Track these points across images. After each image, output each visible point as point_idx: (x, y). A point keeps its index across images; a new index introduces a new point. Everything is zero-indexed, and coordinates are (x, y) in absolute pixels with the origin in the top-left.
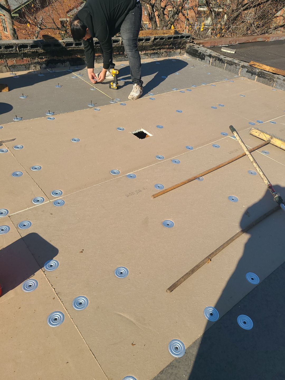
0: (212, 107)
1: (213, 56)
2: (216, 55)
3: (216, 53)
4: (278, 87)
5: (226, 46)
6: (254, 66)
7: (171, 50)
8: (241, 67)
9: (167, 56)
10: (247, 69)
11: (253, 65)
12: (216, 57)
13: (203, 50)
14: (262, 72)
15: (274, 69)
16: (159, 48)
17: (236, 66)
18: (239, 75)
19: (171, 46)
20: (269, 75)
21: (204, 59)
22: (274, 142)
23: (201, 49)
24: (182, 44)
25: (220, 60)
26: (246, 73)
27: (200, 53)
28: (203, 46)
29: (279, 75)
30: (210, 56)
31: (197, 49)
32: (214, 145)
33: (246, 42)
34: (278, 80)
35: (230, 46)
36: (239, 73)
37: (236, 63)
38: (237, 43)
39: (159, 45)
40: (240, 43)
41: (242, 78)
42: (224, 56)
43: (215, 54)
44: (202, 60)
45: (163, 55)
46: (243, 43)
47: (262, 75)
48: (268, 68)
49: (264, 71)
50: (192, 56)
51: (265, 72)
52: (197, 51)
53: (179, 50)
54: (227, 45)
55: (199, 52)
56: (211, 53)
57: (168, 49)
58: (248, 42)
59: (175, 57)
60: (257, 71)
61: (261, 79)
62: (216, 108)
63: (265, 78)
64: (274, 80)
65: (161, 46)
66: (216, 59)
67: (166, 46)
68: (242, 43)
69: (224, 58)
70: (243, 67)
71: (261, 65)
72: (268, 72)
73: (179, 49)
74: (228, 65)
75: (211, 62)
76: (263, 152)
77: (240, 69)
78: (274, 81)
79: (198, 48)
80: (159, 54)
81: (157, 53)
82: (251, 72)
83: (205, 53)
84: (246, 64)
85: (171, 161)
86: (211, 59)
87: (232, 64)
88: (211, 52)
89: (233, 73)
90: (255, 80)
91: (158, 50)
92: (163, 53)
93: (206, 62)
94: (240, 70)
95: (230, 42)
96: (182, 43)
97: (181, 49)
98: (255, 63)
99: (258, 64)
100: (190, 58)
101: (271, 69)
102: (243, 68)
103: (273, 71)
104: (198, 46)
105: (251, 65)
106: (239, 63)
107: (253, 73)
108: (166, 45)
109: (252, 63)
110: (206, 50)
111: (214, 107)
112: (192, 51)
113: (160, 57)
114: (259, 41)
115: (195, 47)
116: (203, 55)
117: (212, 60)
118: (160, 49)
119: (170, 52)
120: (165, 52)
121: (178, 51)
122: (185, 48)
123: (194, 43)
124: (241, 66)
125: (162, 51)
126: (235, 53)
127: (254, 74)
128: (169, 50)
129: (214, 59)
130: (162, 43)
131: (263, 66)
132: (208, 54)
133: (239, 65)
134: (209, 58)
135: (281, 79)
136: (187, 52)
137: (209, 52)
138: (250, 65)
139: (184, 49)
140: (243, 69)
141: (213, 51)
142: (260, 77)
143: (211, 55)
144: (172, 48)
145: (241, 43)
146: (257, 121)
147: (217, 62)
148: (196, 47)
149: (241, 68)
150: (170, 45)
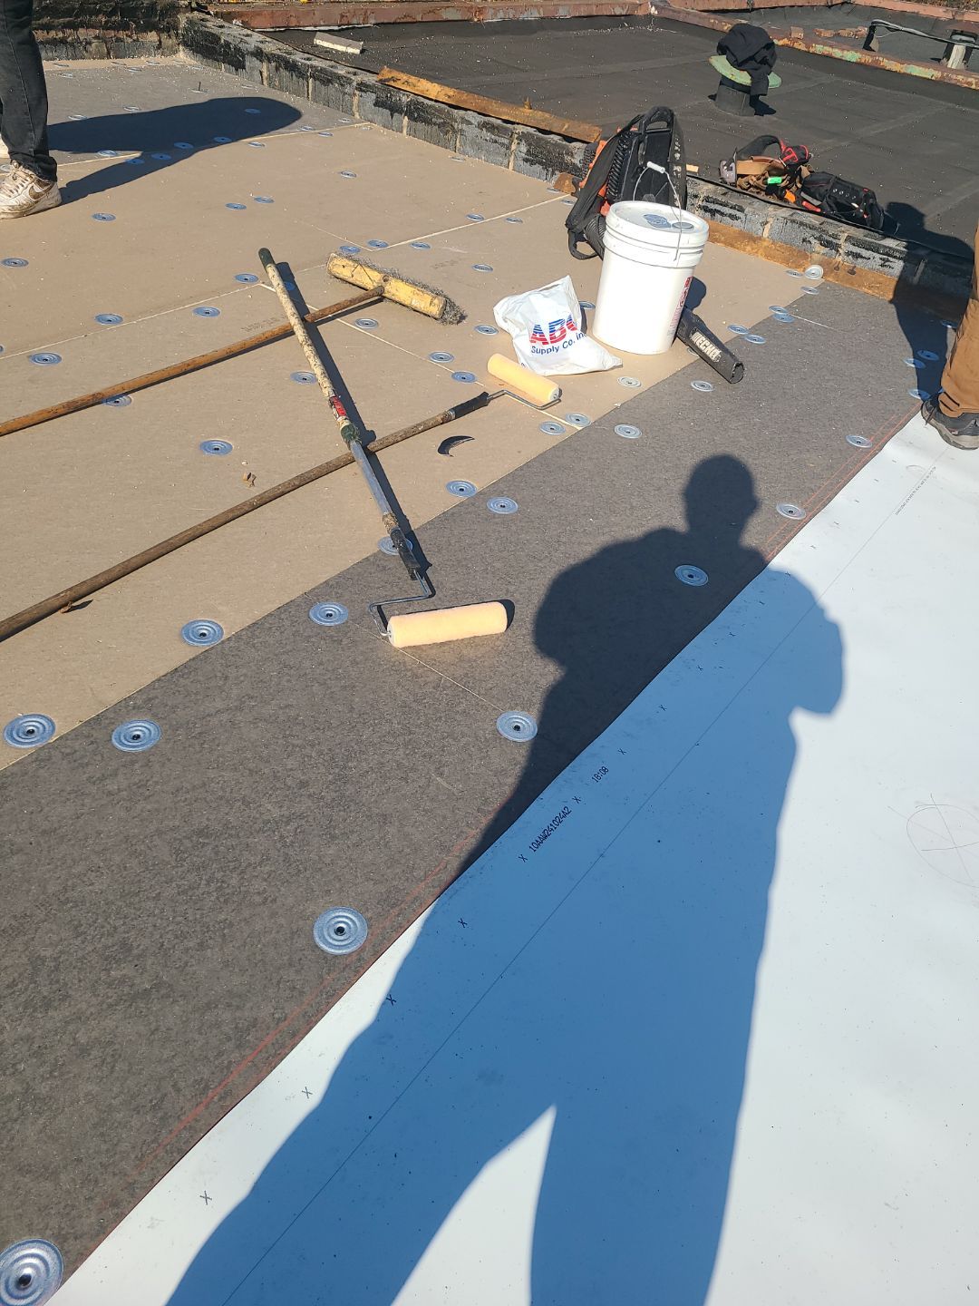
0: (228, 205)
1: (267, 55)
2: (278, 52)
3: (280, 45)
4: (468, 149)
5: (333, 30)
6: (392, 83)
7: (121, 34)
8: (356, 89)
9: (109, 53)
10: (374, 96)
11: (389, 80)
12: (279, 56)
13: (235, 33)
14: (419, 103)
15: (451, 93)
16: (68, 22)
17: (342, 85)
18: (357, 116)
19: (117, 18)
20: (440, 111)
21: (244, 68)
22: (393, 291)
23: (232, 32)
24: (161, 11)
25: (292, 67)
26: (373, 107)
27: (227, 44)
28: (245, 25)
29: (466, 110)
30: (258, 54)
31: (216, 31)
32: (198, 311)
33: (402, 20)
34: (464, 126)
35: (345, 32)
36: (354, 109)
37: (339, 77)
38: (373, 21)
39: (68, 13)
40: (382, 23)
41: (365, 126)
42: (306, 56)
43: (274, 48)
44: (237, 70)
45: (93, 48)
46: (393, 23)
47: (418, 112)
48: (433, 90)
49: (421, 99)
50: (205, 57)
51: (426, 101)
52: (216, 38)
53: (152, 37)
54: (336, 28)
55: (222, 41)
56: (261, 45)
57: (106, 27)
58: (409, 20)
59: (142, 58)
60: (405, 99)
61: (421, 126)
62: (245, 207)
63: (429, 124)
64: (456, 127)
65: (77, 16)
66: (280, 65)
67: (97, 16)
68: (390, 23)
69: (303, 61)
70: (362, 87)
71: (413, 79)
72: (436, 101)
73: (154, 33)
74: (318, 82)
75: (265, 74)
76: (358, 322)
77: (355, 94)
78: (455, 131)
79: (222, 27)
80: (72, 44)
81: (63, 41)
82: (388, 104)
83: (240, 45)
84: (371, 79)
85: (29, 357)
86: (265, 65)
87: (330, 81)
88: (262, 42)
89: (338, 109)
90: (405, 131)
91: (68, 31)
92: (90, 43)
93: (252, 76)
94: (356, 100)
95: (342, 16)
96: (159, 8)
97: (160, 31)
98: (395, 74)
99: (404, 77)
100: (199, 63)
101: (443, 92)
102: (361, 90)
103: (449, 97)
104: (220, 21)
105: (385, 80)
106: (349, 76)
107: (394, 109)
108: (97, 13)
109: (387, 73)
110: (247, 35)
111: (238, 203)
112: (199, 38)
113: (81, 58)
114: (450, 19)
115: (209, 24)
116: (238, 50)
117: (268, 68)
118: (75, 27)
119: (119, 40)
120: (97, 37)
121: (151, 39)
122: (176, 29)
123: (208, 13)
124: (355, 84)
125: (82, 33)
126: (362, 51)
127: (397, 111)
128: (112, 33)
129: (273, 64)
130: (77, 6)
131: (419, 84)
132: (251, 47)
133: (349, 82)
134: (258, 62)
135: (472, 124)
136: (186, 44)
137: (255, 40)
138: (381, 80)
139: (172, 32)
140: (363, 94)
141: (268, 39)
142: (415, 120)
143: (261, 49)
144: (125, 27)
145: (385, 21)
146: (370, 243)
147: (284, 73)
148: (212, 25)
149: (357, 92)
150: (113, 13)
